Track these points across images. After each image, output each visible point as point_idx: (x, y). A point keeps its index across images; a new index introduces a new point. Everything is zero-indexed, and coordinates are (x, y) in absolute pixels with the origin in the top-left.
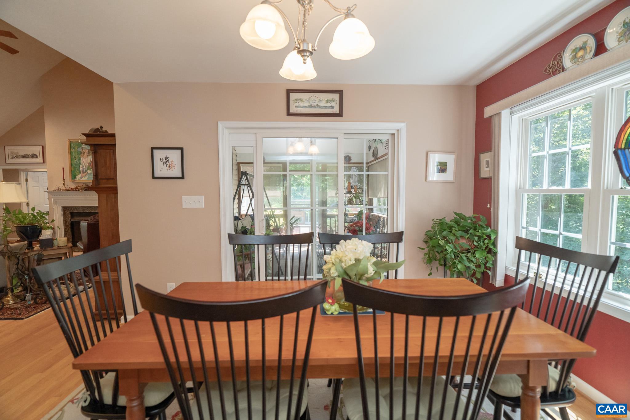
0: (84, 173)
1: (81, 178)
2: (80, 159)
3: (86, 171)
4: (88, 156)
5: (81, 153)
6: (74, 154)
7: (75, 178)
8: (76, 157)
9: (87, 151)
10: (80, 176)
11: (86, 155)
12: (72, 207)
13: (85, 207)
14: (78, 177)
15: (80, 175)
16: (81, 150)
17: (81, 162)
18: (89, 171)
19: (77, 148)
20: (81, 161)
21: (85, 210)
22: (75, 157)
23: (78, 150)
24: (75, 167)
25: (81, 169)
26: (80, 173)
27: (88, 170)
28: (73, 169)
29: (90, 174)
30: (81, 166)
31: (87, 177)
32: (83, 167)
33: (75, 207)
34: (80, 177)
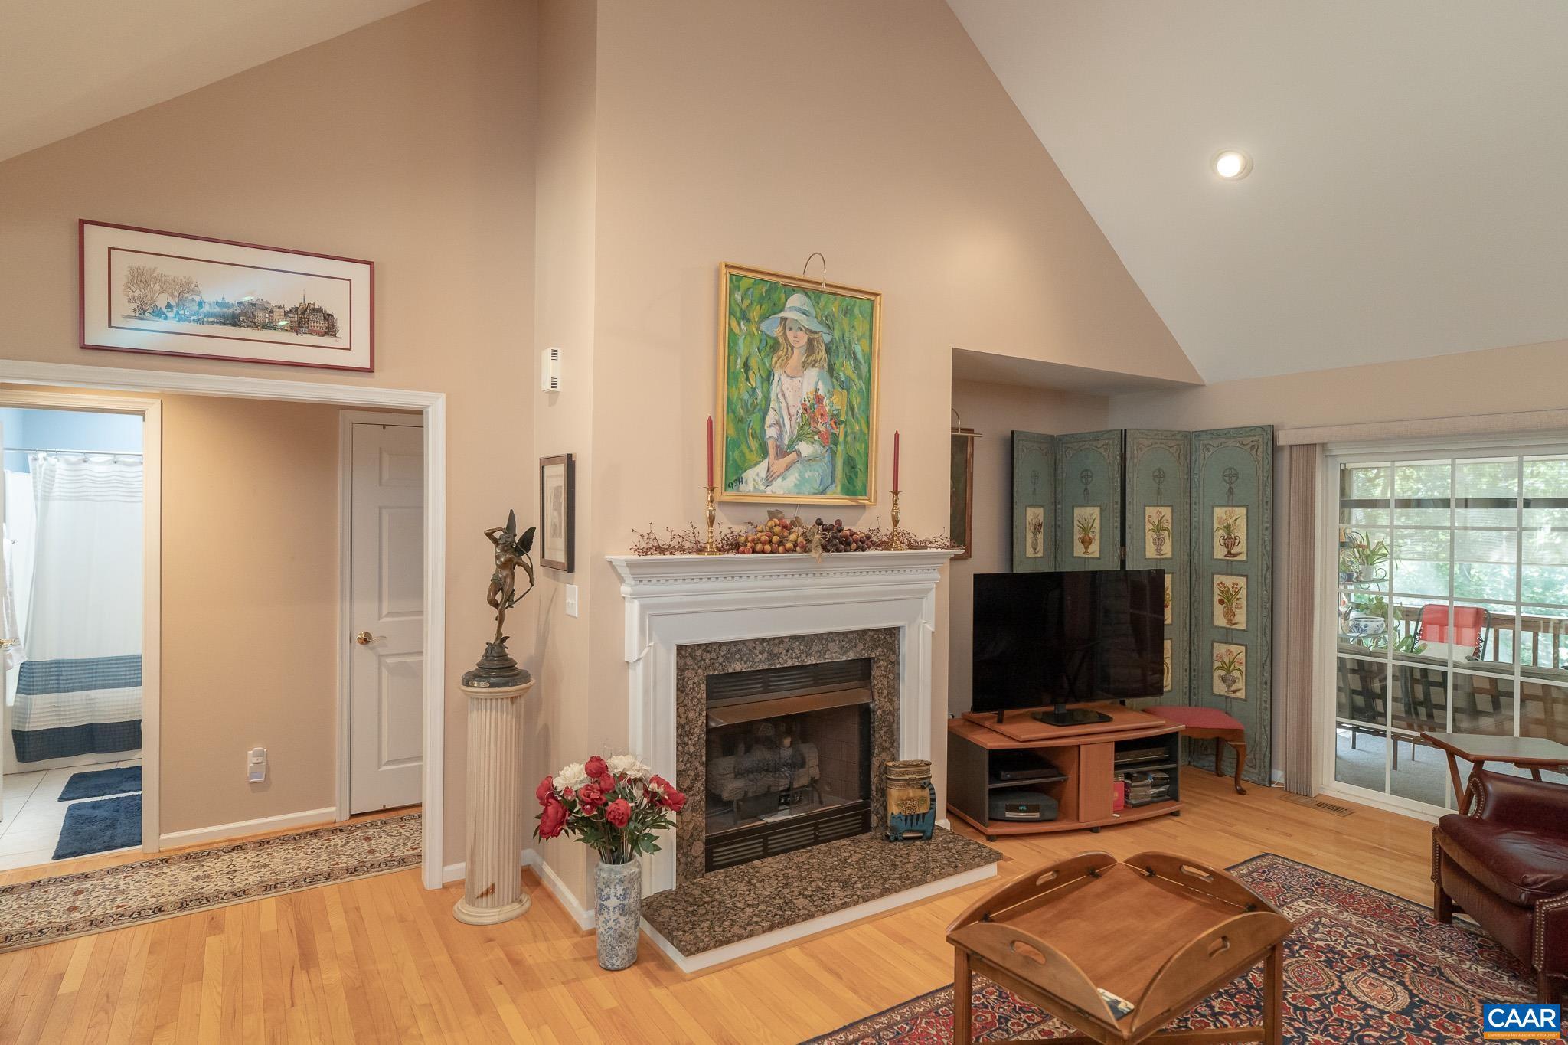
0: (782, 453)
1: (769, 480)
2: (768, 379)
3: (792, 443)
4: (805, 366)
5: (775, 346)
6: (741, 346)
7: (740, 481)
8: (753, 363)
9: (804, 339)
10: (761, 469)
11: (798, 356)
12: (721, 644)
13: (780, 640)
14: (755, 475)
15: (763, 465)
16: (776, 332)
17: (773, 396)
18: (805, 448)
19: (764, 317)
20: (775, 389)
21: (778, 656)
22: (746, 366)
23: (763, 326)
24: (741, 420)
25: (771, 432)
26: (764, 452)
27: (799, 438)
28: (732, 432)
29: (811, 460)
30: (771, 417)
31: (793, 478)
32: (779, 424)
33: (735, 643)
34: (763, 474)
